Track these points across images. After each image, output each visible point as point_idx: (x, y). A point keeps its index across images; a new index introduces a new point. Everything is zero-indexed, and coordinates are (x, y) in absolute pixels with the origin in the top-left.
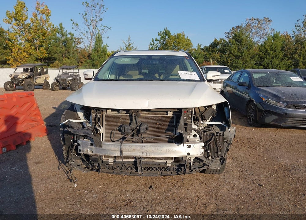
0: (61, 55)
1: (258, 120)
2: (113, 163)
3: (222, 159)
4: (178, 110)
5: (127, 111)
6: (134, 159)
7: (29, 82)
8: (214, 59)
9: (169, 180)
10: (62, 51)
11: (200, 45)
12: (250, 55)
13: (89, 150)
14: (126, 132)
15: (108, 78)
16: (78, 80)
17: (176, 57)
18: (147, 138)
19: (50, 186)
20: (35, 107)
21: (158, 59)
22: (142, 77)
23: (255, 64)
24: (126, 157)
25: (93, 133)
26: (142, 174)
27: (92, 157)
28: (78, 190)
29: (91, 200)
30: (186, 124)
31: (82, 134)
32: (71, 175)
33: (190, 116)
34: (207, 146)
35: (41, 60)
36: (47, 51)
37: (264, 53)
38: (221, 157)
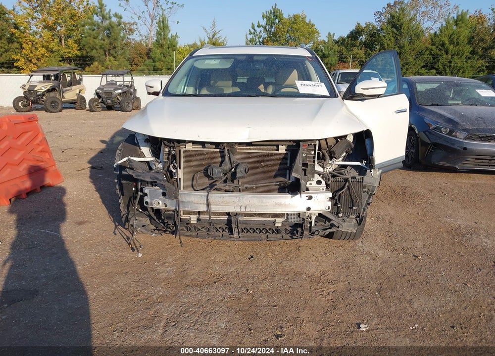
0: (102, 51)
1: (420, 158)
2: (196, 222)
3: (359, 218)
4: (295, 144)
5: (217, 145)
6: (227, 217)
7: (53, 97)
8: (354, 58)
9: (278, 248)
10: (103, 45)
11: (332, 34)
12: (415, 52)
13: (160, 202)
14: (215, 176)
15: (183, 92)
16: (131, 94)
17: (292, 58)
18: (247, 186)
19: (102, 256)
20: (40, 138)
21: (263, 61)
22: (237, 90)
23: (423, 67)
24: (215, 213)
25: (167, 178)
26: (239, 237)
27: (166, 213)
28: (144, 262)
29: (163, 275)
30: (305, 165)
31: (149, 180)
32: (133, 240)
33: (313, 152)
34: (337, 198)
35: (69, 60)
36: (79, 45)
37: (440, 48)
38: (357, 214)
